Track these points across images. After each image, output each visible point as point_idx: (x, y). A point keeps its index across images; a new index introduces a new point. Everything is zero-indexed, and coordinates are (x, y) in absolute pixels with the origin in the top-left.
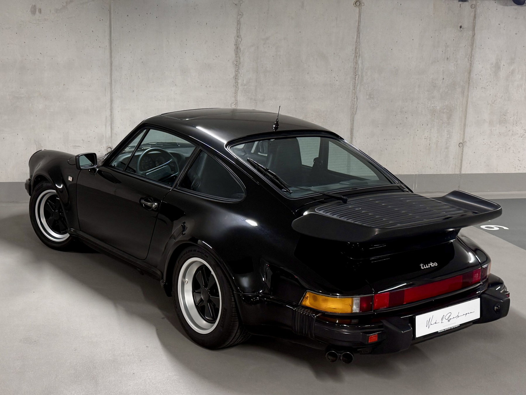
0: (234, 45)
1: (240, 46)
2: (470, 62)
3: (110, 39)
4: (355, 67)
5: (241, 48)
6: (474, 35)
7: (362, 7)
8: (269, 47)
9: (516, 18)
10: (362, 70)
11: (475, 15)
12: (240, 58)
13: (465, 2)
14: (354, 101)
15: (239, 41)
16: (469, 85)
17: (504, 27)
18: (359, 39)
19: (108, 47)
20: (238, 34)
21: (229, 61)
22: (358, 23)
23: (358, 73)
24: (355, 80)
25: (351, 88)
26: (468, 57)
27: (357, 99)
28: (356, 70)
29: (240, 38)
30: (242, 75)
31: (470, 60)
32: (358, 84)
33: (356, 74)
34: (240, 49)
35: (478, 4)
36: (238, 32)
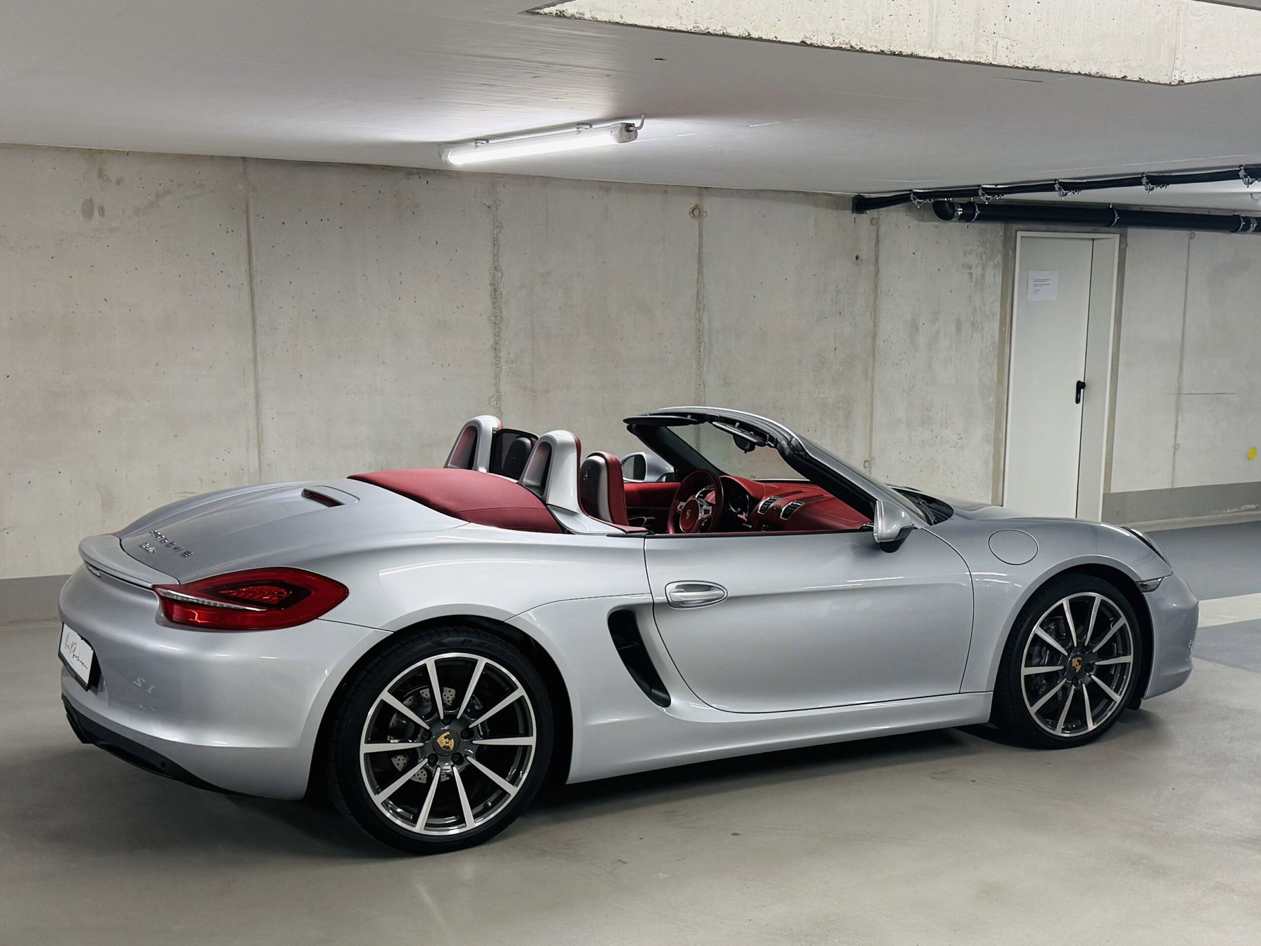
0: (491, 285)
1: (501, 286)
2: (873, 318)
4: (699, 327)
5: (502, 290)
6: (878, 271)
7: (705, 219)
8: (552, 289)
9: (938, 243)
10: (709, 332)
11: (878, 236)
12: (501, 311)
13: (862, 215)
14: (700, 390)
15: (499, 277)
16: (874, 360)
17: (921, 258)
18: (702, 277)
20: (496, 263)
21: (481, 315)
22: (697, 248)
24: (700, 351)
25: (694, 367)
26: (870, 309)
27: (705, 387)
28: (701, 333)
29: (500, 272)
30: (506, 343)
31: (874, 316)
32: (704, 359)
33: (700, 341)
34: (501, 293)
35: (881, 218)
36: (496, 259)
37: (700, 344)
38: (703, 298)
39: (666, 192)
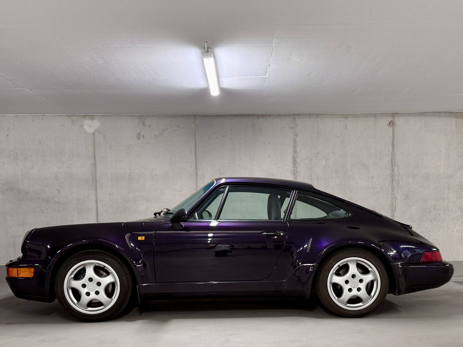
0: (292, 158)
1: (297, 159)
3: (196, 156)
4: (392, 173)
7: (395, 126)
8: (320, 159)
10: (398, 175)
12: (297, 168)
14: (393, 201)
15: (296, 155)
18: (394, 152)
19: (194, 162)
20: (295, 150)
21: (288, 170)
22: (392, 139)
23: (395, 178)
24: (393, 184)
25: (390, 191)
27: (395, 199)
28: (393, 176)
29: (297, 153)
32: (395, 187)
34: (297, 161)
36: (295, 148)
37: (393, 180)
38: (394, 160)
39: (376, 116)
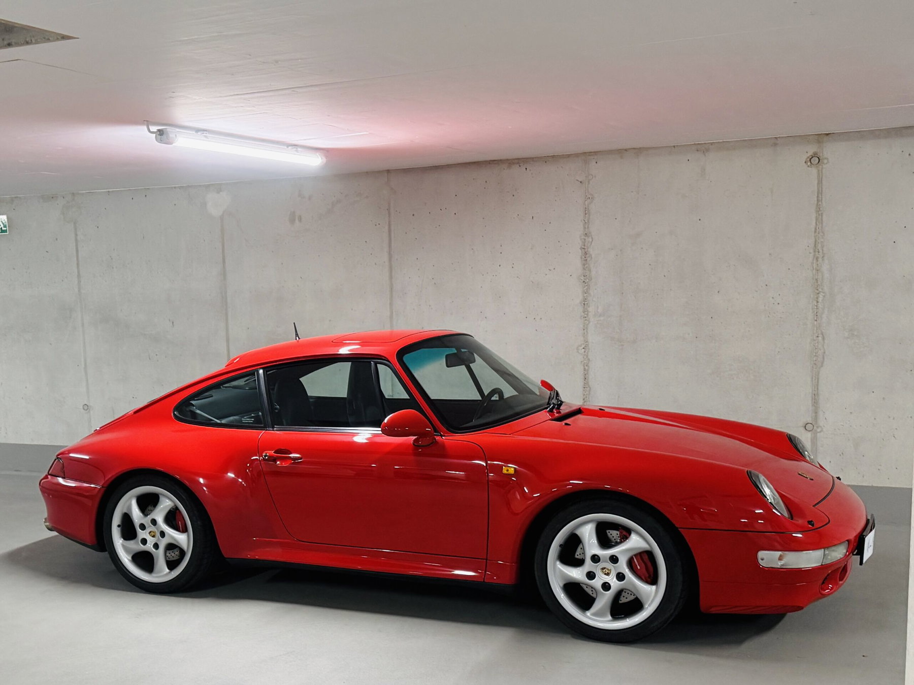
0: (581, 249)
1: (591, 250)
4: (816, 277)
5: (592, 253)
7: (824, 166)
8: (642, 249)
10: (830, 282)
12: (590, 270)
14: (818, 342)
15: (588, 242)
18: (820, 225)
20: (586, 230)
21: (572, 276)
22: (816, 195)
23: (822, 289)
24: (818, 302)
25: (811, 318)
27: (823, 339)
28: (819, 283)
29: (590, 238)
30: (594, 299)
32: (823, 309)
33: (818, 292)
34: (591, 255)
36: (586, 227)
37: (818, 294)
38: (823, 247)
39: (775, 145)
